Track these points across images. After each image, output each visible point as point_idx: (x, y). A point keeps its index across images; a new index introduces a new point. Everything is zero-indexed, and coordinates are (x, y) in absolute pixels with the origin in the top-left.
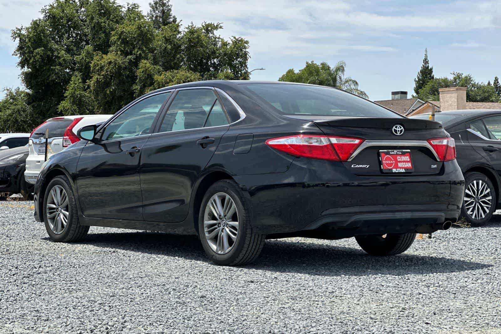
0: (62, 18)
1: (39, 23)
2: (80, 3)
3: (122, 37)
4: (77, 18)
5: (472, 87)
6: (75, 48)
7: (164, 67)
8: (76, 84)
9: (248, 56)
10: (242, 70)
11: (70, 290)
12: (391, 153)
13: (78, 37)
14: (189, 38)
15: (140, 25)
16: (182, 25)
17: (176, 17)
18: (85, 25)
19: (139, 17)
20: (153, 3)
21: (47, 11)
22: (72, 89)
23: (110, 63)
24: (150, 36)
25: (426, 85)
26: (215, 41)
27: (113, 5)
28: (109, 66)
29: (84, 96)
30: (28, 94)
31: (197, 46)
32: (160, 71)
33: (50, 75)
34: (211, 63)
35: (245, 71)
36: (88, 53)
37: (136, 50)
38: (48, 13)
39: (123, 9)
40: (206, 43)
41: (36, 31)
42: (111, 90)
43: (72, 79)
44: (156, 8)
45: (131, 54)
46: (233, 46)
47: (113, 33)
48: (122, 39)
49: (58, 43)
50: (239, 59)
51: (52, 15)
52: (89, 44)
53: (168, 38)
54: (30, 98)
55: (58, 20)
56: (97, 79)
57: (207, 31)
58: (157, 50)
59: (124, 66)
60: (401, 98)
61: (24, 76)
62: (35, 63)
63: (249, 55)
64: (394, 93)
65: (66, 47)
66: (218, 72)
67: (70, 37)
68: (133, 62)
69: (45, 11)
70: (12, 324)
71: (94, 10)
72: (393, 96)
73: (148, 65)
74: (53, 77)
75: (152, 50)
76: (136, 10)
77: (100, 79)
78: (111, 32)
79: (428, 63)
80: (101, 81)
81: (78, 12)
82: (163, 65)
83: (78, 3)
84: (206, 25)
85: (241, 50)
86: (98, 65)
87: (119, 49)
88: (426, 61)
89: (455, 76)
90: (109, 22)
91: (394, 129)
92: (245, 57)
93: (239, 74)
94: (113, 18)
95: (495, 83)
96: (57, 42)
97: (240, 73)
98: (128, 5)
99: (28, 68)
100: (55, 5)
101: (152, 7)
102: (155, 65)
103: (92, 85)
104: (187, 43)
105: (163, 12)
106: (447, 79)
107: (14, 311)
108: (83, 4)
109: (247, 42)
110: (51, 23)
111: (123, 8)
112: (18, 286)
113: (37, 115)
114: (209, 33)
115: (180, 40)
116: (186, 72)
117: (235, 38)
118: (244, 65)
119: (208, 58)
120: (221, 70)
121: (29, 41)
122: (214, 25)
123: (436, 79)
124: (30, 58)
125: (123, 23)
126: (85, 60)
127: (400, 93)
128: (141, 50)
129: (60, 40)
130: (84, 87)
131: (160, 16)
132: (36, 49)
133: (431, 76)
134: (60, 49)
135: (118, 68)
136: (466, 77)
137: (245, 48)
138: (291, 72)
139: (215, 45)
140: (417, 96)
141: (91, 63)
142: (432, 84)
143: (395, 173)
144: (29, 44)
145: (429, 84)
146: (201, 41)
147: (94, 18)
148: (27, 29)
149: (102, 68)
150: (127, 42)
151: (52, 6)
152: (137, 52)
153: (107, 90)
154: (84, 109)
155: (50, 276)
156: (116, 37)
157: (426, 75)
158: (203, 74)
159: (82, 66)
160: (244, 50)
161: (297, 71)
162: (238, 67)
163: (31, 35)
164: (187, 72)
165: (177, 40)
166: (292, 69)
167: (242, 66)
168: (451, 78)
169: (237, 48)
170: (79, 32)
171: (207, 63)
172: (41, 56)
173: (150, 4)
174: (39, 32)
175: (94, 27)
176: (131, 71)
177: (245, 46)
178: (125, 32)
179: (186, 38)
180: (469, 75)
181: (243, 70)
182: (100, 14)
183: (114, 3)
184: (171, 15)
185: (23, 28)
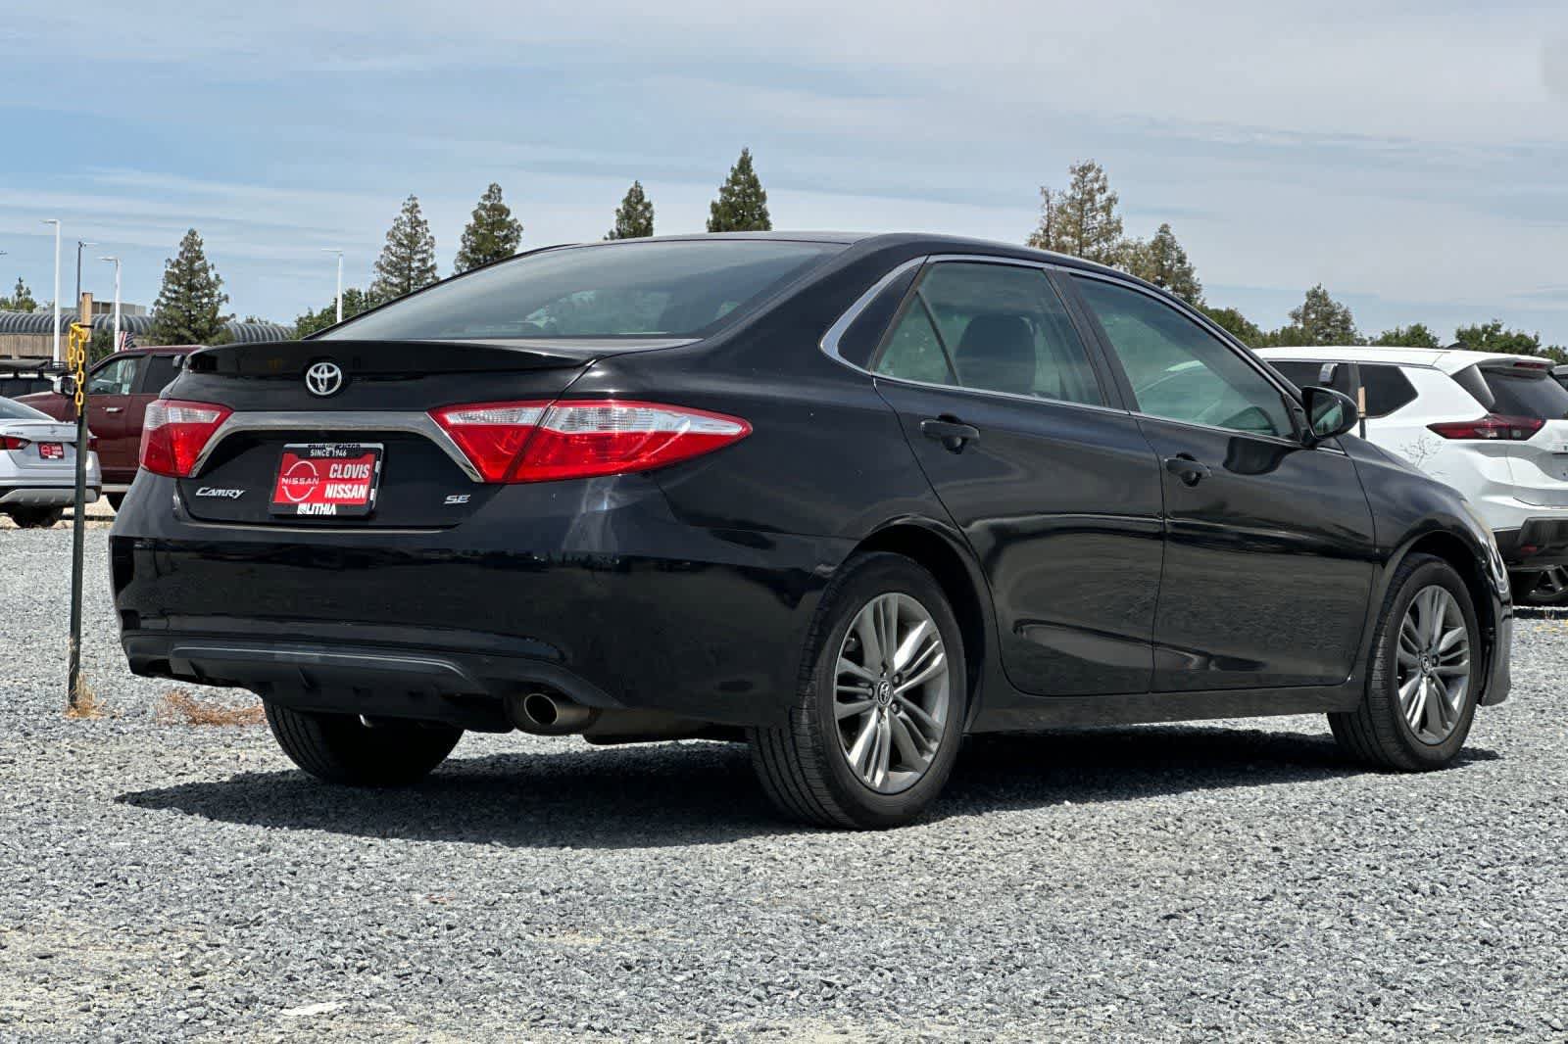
12: (313, 453)
91: (311, 377)
143: (305, 517)
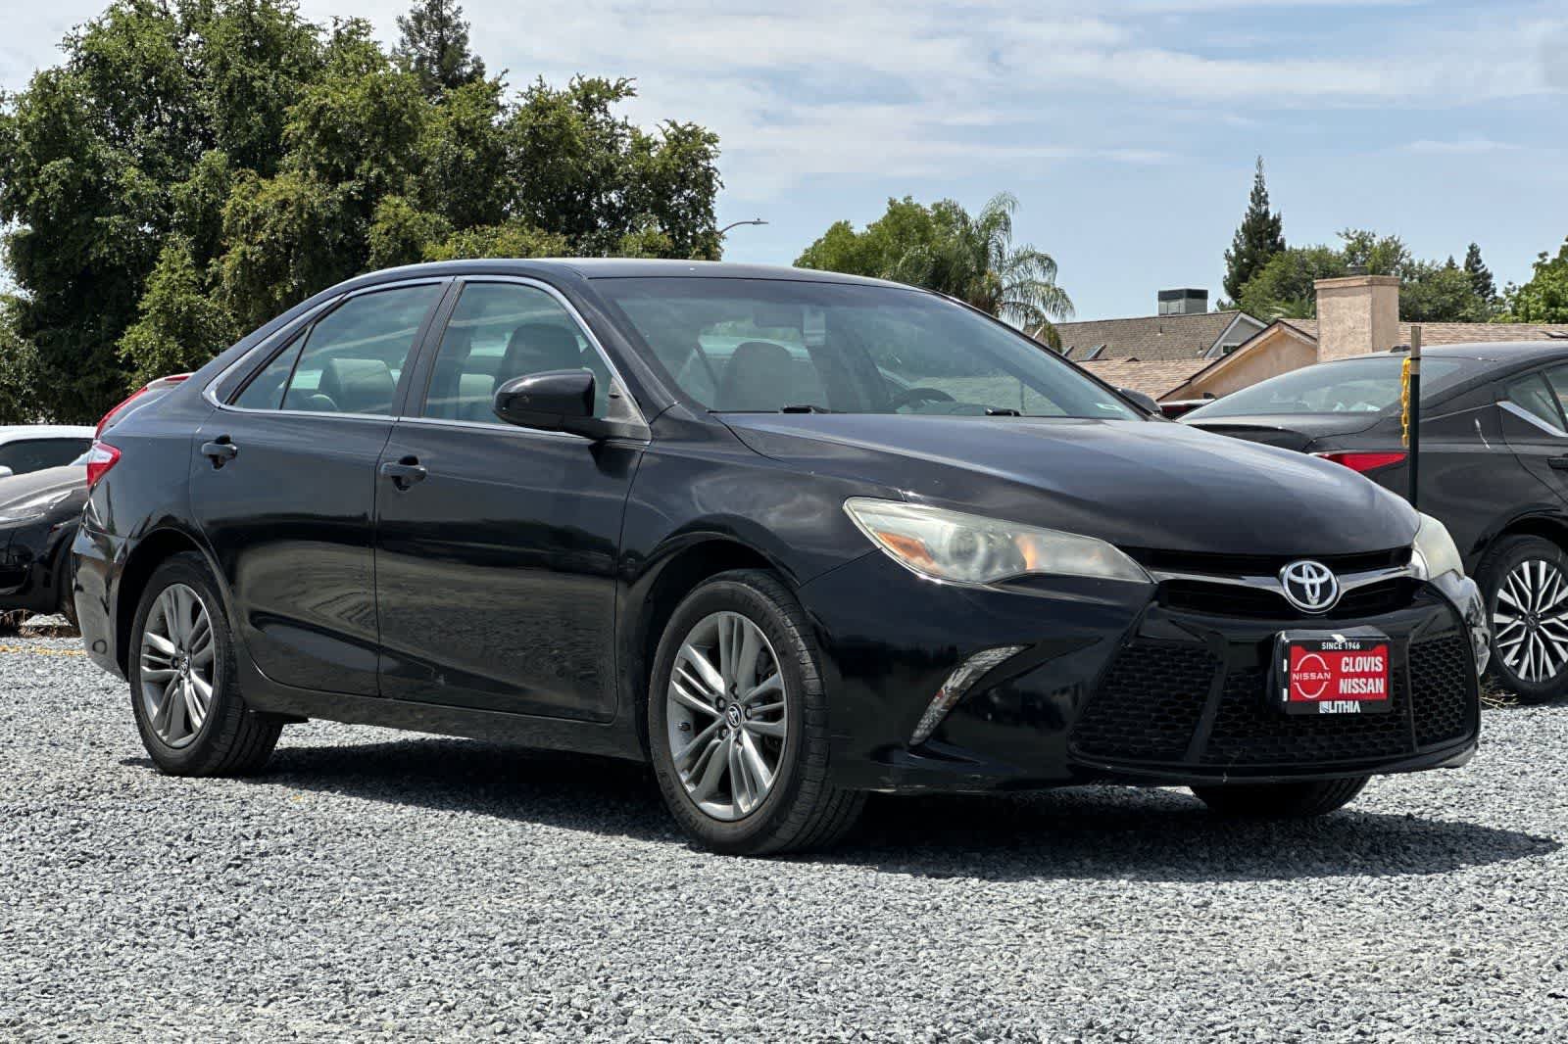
0: (127, 65)
1: (58, 79)
2: (184, 17)
3: (322, 123)
4: (174, 65)
5: (1405, 275)
6: (170, 160)
7: (452, 219)
8: (174, 271)
9: (714, 182)
10: (695, 226)
11: (389, 902)
13: (180, 125)
14: (532, 127)
15: (378, 86)
16: (507, 85)
17: (483, 61)
18: (200, 88)
19: (373, 61)
20: (408, 16)
21: (79, 44)
22: (163, 288)
23: (284, 205)
24: (409, 122)
25: (1263, 268)
26: (611, 134)
27: (288, 26)
28: (280, 213)
29: (202, 310)
30: (21, 304)
31: (555, 151)
32: (442, 232)
33: (91, 243)
34: (599, 203)
35: (706, 227)
36: (212, 173)
37: (366, 164)
38: (85, 49)
39: (322, 38)
40: (585, 143)
41: (48, 105)
42: (289, 290)
43: (163, 257)
44: (421, 32)
45: (350, 177)
46: (668, 152)
47: (292, 110)
48: (321, 131)
49: (118, 143)
50: (688, 191)
51: (97, 57)
52: (212, 147)
53: (468, 127)
54: (28, 316)
55: (117, 71)
56: (244, 254)
57: (588, 104)
58: (432, 163)
59: (329, 214)
60: (1189, 310)
61: (8, 248)
62: (43, 206)
63: (720, 179)
64: (1165, 296)
65: (140, 155)
66: (621, 233)
67: (155, 125)
68: (358, 201)
69: (76, 43)
70: (273, 1005)
71: (227, 39)
72: (1164, 303)
73: (404, 210)
74: (101, 249)
75: (416, 166)
76: (363, 39)
77: (252, 254)
78: (285, 109)
79: (1267, 203)
80: (257, 260)
81: (179, 46)
82: (451, 211)
83: (179, 19)
84: (582, 85)
85: (696, 165)
86: (246, 212)
87: (313, 160)
88: (1259, 197)
89: (1351, 242)
90: (277, 77)
92: (706, 183)
93: (688, 237)
94: (290, 66)
95: (1468, 264)
96: (112, 141)
97: (690, 234)
98: (336, 24)
99: (23, 221)
100: (107, 24)
101: (407, 29)
102: (427, 211)
103: (227, 275)
104: (524, 143)
105: (441, 44)
106: (1326, 249)
107: (258, 969)
108: (195, 21)
109: (711, 139)
110: (93, 80)
111: (321, 34)
112: (221, 892)
113: (52, 367)
114: (591, 111)
115: (502, 133)
116: (523, 233)
117: (674, 125)
118: (702, 209)
119: (593, 188)
120: (632, 227)
121: (26, 137)
122: (607, 84)
123: (1292, 252)
124: (30, 192)
125: (322, 81)
126: (203, 198)
127: (1185, 294)
128: (383, 165)
129: (121, 133)
130: (202, 281)
131: (432, 59)
132: (47, 162)
133: (1275, 241)
134: (124, 160)
135: (307, 221)
136: (1385, 245)
137: (707, 157)
138: (840, 230)
139: (611, 147)
140: (1233, 303)
141: (224, 205)
142: (1281, 266)
144: (25, 146)
145: (1272, 268)
146: (569, 134)
147: (229, 64)
148: (19, 100)
149: (257, 222)
150: (337, 140)
151: (97, 29)
152: (370, 169)
153: (273, 291)
154: (202, 350)
155: (304, 863)
156: (302, 125)
157: (1260, 240)
158: (576, 238)
159: (193, 213)
160: (704, 163)
161: (859, 228)
162: (685, 215)
163: (31, 119)
164: (526, 231)
165: (494, 133)
166: (846, 223)
167: (696, 212)
168: (1338, 246)
169: (681, 158)
170: (182, 109)
171: (587, 202)
172: (62, 183)
173: (400, 20)
174: (56, 110)
175: (230, 91)
176: (350, 229)
177: (706, 150)
178: (329, 110)
179: (524, 127)
180: (1392, 238)
181: (702, 225)
182: (249, 53)
183: (291, 16)
184: (467, 55)
185: (6, 96)
